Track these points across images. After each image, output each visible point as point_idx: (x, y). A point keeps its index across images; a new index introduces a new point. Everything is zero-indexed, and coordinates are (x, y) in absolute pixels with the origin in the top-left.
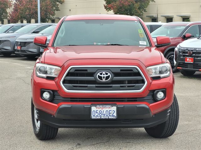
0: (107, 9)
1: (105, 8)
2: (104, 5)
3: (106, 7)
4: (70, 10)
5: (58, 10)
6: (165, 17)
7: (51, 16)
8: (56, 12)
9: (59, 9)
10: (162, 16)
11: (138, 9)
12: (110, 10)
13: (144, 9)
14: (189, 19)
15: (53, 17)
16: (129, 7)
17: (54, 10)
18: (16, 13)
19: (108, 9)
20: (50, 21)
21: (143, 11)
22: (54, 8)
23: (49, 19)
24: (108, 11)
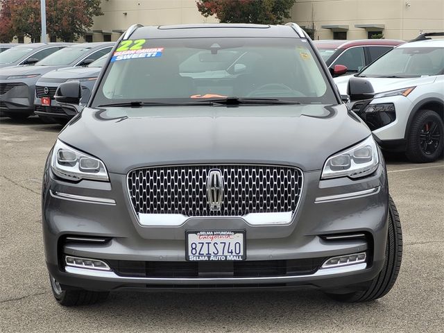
0: (203, 13)
1: (200, 10)
2: (198, 4)
3: (201, 8)
4: (126, 14)
5: (98, 13)
6: (331, 29)
7: (83, 27)
8: (94, 18)
9: (102, 11)
10: (323, 27)
11: (273, 11)
12: (211, 15)
13: (286, 11)
14: (381, 33)
15: (89, 30)
16: (251, 8)
17: (91, 14)
18: (8, 20)
19: (206, 11)
20: (81, 38)
21: (283, 17)
22: (91, 10)
23: (78, 33)
24: (206, 16)
